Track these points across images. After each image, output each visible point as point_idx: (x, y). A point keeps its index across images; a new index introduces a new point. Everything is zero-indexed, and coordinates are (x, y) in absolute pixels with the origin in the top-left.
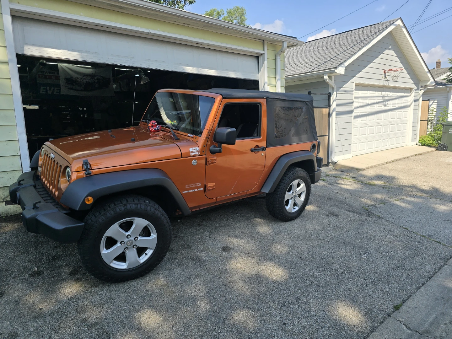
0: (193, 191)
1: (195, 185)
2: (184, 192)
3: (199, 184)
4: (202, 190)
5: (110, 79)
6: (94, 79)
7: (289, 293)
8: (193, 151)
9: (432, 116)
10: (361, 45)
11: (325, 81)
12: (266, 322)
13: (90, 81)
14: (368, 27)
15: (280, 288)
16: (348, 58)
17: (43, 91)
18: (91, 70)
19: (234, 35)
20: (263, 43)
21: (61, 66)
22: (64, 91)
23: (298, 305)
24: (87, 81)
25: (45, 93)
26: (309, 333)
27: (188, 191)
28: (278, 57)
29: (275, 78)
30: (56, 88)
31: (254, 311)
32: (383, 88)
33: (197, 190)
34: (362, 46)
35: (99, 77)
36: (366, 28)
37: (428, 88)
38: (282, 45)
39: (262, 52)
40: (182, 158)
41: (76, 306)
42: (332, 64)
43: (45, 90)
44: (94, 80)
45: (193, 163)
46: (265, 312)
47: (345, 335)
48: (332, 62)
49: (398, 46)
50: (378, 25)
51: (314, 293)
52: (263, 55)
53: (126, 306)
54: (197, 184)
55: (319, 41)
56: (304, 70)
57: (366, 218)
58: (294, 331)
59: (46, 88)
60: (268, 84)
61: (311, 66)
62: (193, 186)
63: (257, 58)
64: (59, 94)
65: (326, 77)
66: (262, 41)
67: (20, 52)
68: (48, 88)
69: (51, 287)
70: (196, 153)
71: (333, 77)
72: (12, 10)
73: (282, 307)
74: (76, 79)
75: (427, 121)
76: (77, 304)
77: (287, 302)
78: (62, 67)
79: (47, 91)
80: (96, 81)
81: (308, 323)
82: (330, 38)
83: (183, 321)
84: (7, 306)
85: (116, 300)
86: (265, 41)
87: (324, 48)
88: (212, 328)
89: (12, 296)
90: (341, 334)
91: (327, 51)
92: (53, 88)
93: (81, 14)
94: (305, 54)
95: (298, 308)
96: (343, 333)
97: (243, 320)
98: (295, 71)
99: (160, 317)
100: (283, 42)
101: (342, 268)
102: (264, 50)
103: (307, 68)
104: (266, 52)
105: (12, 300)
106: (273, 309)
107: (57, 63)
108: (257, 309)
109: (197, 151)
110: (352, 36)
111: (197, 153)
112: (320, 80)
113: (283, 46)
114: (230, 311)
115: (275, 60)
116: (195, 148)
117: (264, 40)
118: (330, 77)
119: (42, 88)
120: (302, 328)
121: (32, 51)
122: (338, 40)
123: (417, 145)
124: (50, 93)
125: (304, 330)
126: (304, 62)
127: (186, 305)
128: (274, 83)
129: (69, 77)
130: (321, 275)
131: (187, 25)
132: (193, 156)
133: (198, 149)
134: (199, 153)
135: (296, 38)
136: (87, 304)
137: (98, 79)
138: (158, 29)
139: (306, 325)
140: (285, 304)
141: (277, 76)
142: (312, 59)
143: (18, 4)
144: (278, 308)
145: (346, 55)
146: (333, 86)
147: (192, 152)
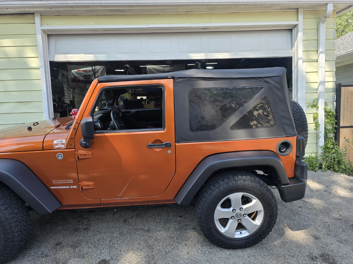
0: (64, 187)
1: (65, 181)
2: (52, 188)
3: (70, 181)
4: (75, 188)
8: (58, 143)
20: (297, 12)
27: (57, 187)
28: (322, 25)
29: (317, 51)
33: (68, 187)
39: (296, 23)
40: (43, 150)
45: (58, 157)
52: (297, 26)
54: (68, 181)
60: (303, 60)
62: (62, 182)
63: (291, 30)
66: (295, 10)
67: (52, 60)
70: (61, 146)
72: (44, 31)
78: (149, 68)
86: (300, 10)
93: (91, 23)
102: (298, 21)
104: (300, 23)
109: (63, 144)
111: (63, 146)
113: (326, 10)
115: (318, 29)
116: (61, 140)
117: (298, 9)
121: (60, 58)
128: (315, 58)
131: (190, 13)
132: (58, 149)
133: (64, 141)
134: (65, 146)
138: (158, 23)
141: (319, 48)
143: (47, 25)
147: (56, 144)
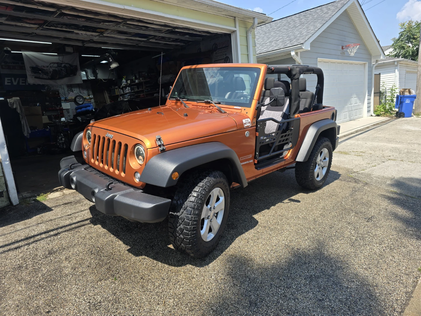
0: (246, 163)
1: (247, 157)
3: (250, 156)
4: (252, 162)
5: (76, 66)
6: (61, 66)
7: (312, 266)
8: (246, 122)
9: (383, 89)
10: (322, 22)
11: (292, 57)
12: (300, 300)
13: (57, 69)
14: (325, 6)
15: (301, 262)
16: (313, 34)
17: (8, 83)
18: (58, 57)
19: (206, 12)
20: (235, 20)
21: (25, 54)
22: (31, 80)
23: (326, 278)
24: (54, 69)
25: (10, 84)
26: (348, 307)
28: (250, 34)
29: (248, 55)
30: (21, 79)
31: (283, 289)
32: (341, 63)
33: (248, 162)
34: (324, 22)
35: (66, 65)
36: (323, 6)
37: (379, 62)
38: (252, 22)
39: (234, 29)
40: (237, 130)
41: (88, 304)
42: (297, 41)
43: (10, 81)
44: (60, 68)
45: (246, 135)
46: (295, 289)
47: (384, 305)
48: (297, 39)
49: (352, 23)
50: (335, 3)
51: (337, 264)
52: (235, 32)
53: (144, 298)
55: (278, 21)
56: (271, 49)
57: (354, 184)
58: (333, 307)
59: (10, 78)
60: (241, 61)
61: (276, 44)
62: (245, 158)
64: (24, 84)
65: (293, 53)
66: (233, 18)
68: (13, 79)
69: (54, 286)
70: (248, 125)
71: (299, 54)
73: (310, 281)
74: (42, 67)
75: (379, 94)
76: (89, 302)
77: (313, 276)
78: (26, 56)
79: (12, 82)
80: (63, 69)
81: (344, 297)
82: (289, 18)
83: (212, 309)
84: (7, 313)
85: (131, 293)
86: (237, 19)
87: (285, 27)
88: (246, 313)
89: (11, 301)
90: (381, 304)
91: (289, 30)
92: (18, 79)
94: (267, 34)
95: (327, 281)
96: (382, 304)
97: (275, 301)
98: (261, 50)
99: (185, 307)
100: (254, 18)
101: (354, 235)
102: (235, 27)
103: (273, 47)
104: (237, 29)
105: (12, 305)
106: (302, 285)
107: (21, 51)
108: (285, 286)
110: (310, 14)
112: (288, 57)
113: (254, 23)
114: (258, 292)
115: (247, 37)
116: (247, 119)
117: (235, 17)
118: (297, 53)
119: (6, 79)
120: (339, 303)
122: (298, 19)
123: (372, 116)
124: (15, 83)
125: (342, 304)
126: (268, 41)
127: (209, 290)
129: (34, 66)
130: (336, 244)
132: (247, 127)
133: (250, 120)
134: (250, 124)
135: (265, 14)
136: (100, 301)
137: (65, 67)
138: (132, 5)
139: (342, 299)
140: (312, 278)
141: (249, 53)
142: (276, 38)
144: (307, 284)
145: (309, 32)
146: (300, 62)
147: (245, 124)
